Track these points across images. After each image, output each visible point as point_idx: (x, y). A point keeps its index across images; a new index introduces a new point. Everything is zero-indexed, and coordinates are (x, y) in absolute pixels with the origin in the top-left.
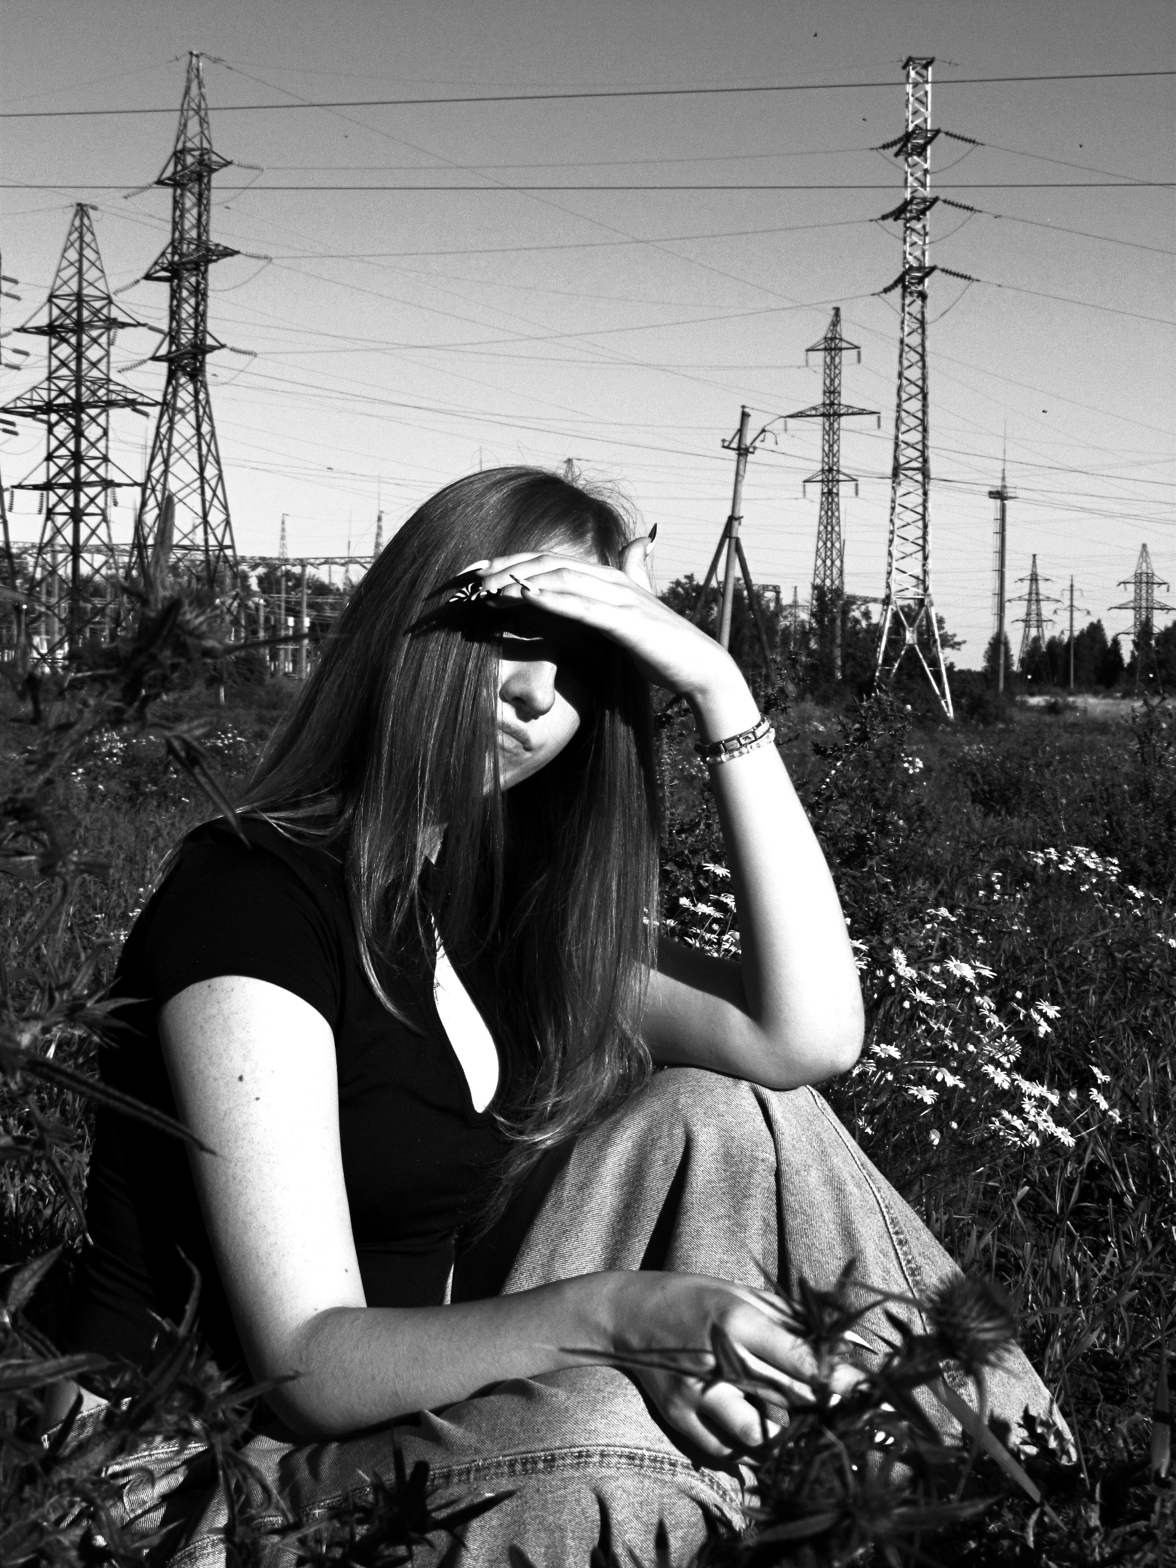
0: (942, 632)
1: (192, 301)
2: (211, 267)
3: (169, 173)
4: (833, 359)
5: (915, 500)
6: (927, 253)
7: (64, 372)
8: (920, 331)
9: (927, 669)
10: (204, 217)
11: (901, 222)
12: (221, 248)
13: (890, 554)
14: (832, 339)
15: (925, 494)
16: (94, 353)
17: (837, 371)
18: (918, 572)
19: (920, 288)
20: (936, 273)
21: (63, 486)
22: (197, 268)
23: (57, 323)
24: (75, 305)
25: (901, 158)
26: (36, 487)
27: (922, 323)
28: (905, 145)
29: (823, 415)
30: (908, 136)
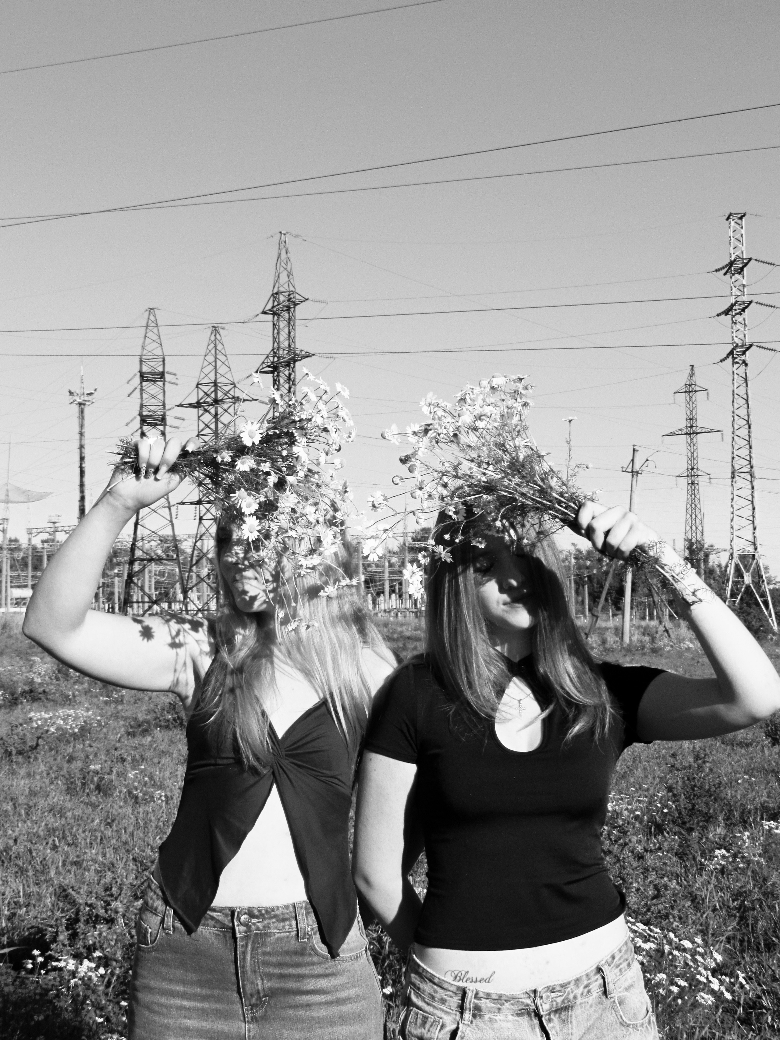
0: (767, 575)
1: (287, 386)
2: (297, 363)
3: (269, 306)
4: (691, 398)
5: (746, 493)
6: (747, 336)
7: (207, 431)
8: (745, 385)
9: (759, 599)
10: (292, 334)
11: (729, 317)
12: (303, 353)
13: (732, 528)
14: (690, 385)
15: (753, 488)
16: (225, 418)
17: (694, 406)
18: (751, 538)
19: (743, 358)
20: (753, 348)
21: (208, 502)
22: (289, 366)
23: (202, 401)
24: (213, 389)
25: (728, 276)
26: (192, 503)
27: (746, 380)
28: (730, 268)
29: (686, 434)
30: (731, 263)
